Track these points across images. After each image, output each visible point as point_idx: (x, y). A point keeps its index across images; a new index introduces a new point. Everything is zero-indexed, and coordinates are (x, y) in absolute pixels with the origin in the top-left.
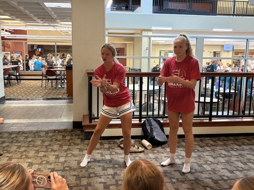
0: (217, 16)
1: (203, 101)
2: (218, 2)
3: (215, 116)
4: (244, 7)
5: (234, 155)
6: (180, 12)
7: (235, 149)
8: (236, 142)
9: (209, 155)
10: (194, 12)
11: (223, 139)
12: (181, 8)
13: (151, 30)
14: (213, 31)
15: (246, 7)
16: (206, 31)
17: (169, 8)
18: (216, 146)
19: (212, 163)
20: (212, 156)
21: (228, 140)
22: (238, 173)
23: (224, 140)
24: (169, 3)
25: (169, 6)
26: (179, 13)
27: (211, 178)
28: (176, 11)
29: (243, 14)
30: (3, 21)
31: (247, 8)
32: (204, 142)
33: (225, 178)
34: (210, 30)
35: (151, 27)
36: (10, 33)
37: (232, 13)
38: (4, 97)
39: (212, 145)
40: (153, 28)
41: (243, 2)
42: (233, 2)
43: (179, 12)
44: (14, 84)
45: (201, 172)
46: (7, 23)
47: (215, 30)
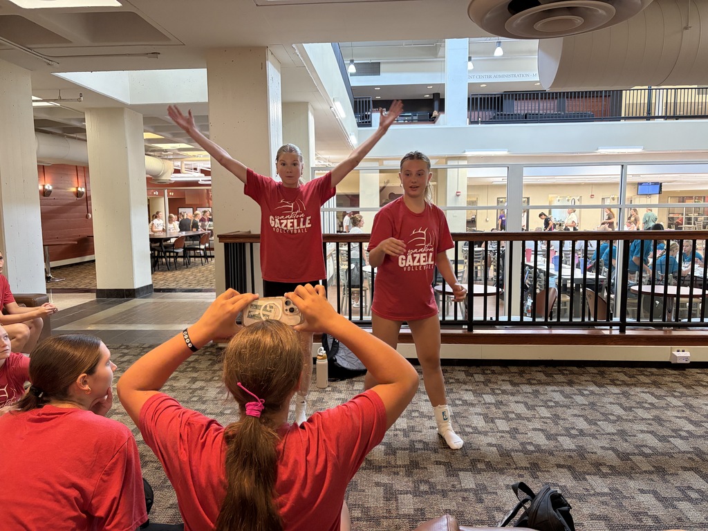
0: (622, 122)
2: (624, 92)
4: (669, 101)
5: (674, 407)
7: (679, 394)
8: (681, 379)
9: (616, 403)
10: (556, 117)
11: (650, 372)
12: (530, 112)
13: (466, 157)
14: (599, 154)
15: (673, 101)
16: (582, 154)
17: (515, 112)
18: (635, 385)
19: (619, 418)
20: (621, 405)
21: (663, 375)
22: (678, 442)
23: (652, 374)
24: (515, 102)
25: (515, 108)
26: (526, 122)
27: (613, 449)
28: (519, 118)
29: (668, 114)
30: (186, 152)
31: (675, 103)
32: (606, 376)
33: (647, 451)
34: (591, 152)
35: (465, 152)
36: (203, 175)
37: (645, 115)
38: (151, 285)
39: (625, 384)
40: (468, 154)
41: (665, 91)
42: (647, 91)
43: (526, 118)
44: (195, 265)
45: (593, 436)
46: (194, 156)
47: (602, 151)
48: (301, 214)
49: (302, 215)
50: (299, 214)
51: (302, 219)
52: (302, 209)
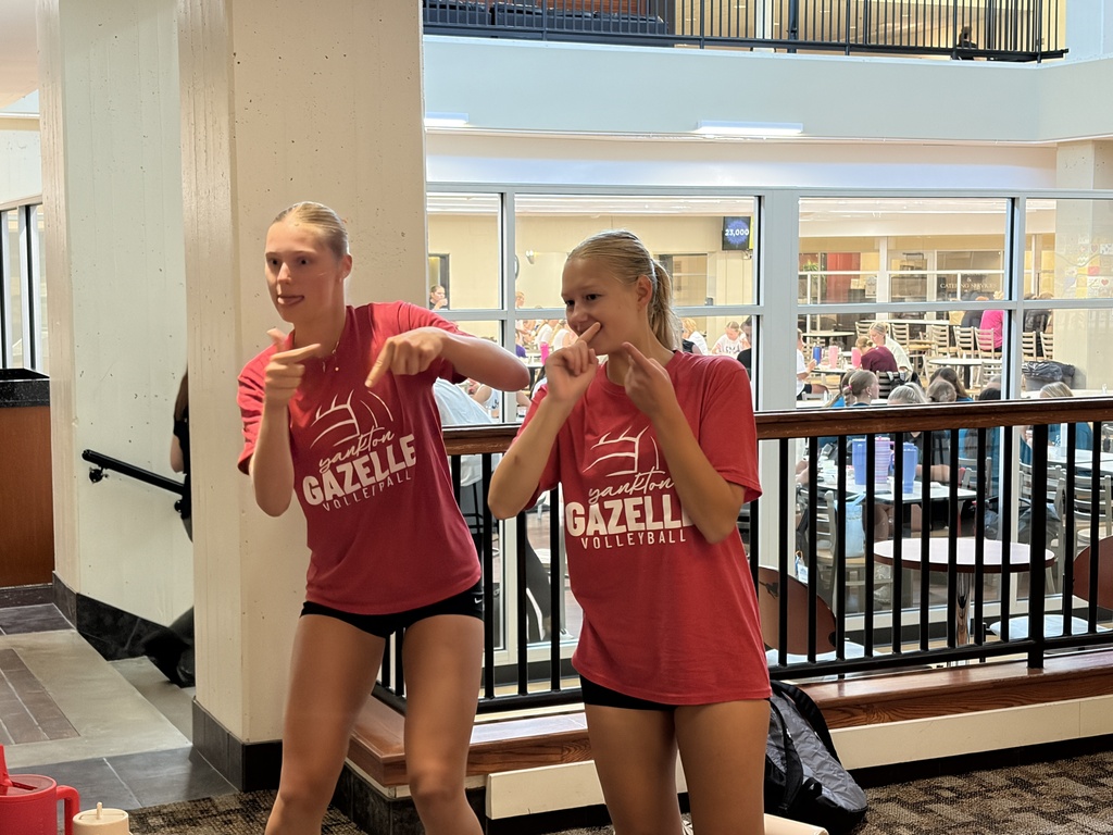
1: (945, 560)
3: (1056, 644)
6: (497, 26)
10: (579, 26)
14: (699, 139)
16: (660, 139)
26: (494, 33)
28: (472, 21)
34: (680, 135)
43: (493, 23)
47: (709, 131)
48: (385, 432)
49: (388, 436)
50: (378, 435)
51: (390, 449)
52: (383, 420)
